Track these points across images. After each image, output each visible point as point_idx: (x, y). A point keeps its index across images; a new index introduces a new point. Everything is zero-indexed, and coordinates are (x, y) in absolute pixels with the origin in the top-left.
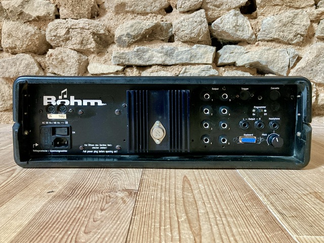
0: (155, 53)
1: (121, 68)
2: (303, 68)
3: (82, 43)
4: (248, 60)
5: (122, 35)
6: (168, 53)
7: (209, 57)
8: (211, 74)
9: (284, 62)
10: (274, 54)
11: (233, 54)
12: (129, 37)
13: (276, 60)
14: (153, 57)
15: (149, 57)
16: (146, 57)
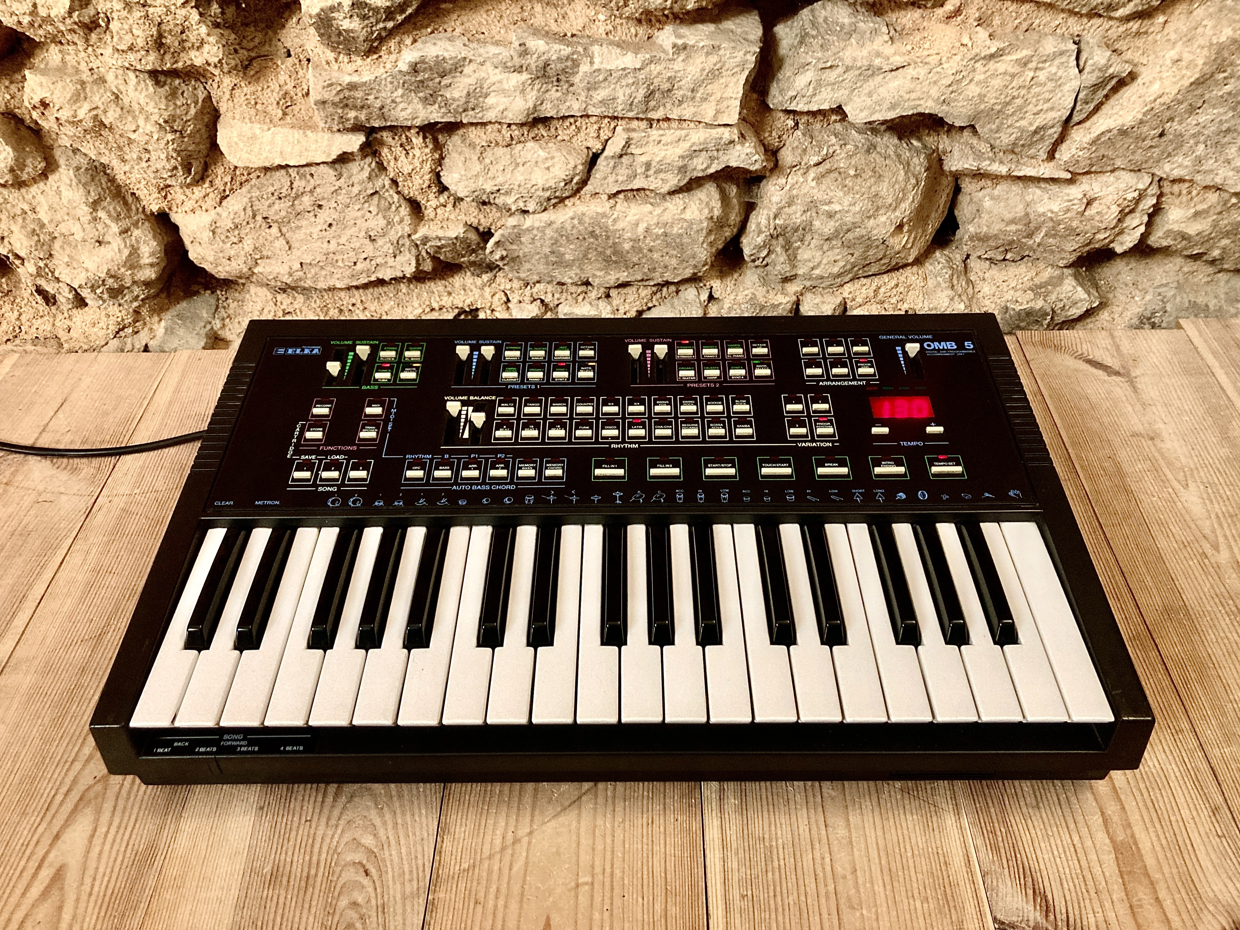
0: (494, 75)
1: (354, 142)
2: (1123, 133)
3: (159, 43)
5: (332, 9)
6: (551, 72)
11: (832, 76)
12: (364, 17)
14: (487, 95)
15: (468, 94)
16: (456, 95)
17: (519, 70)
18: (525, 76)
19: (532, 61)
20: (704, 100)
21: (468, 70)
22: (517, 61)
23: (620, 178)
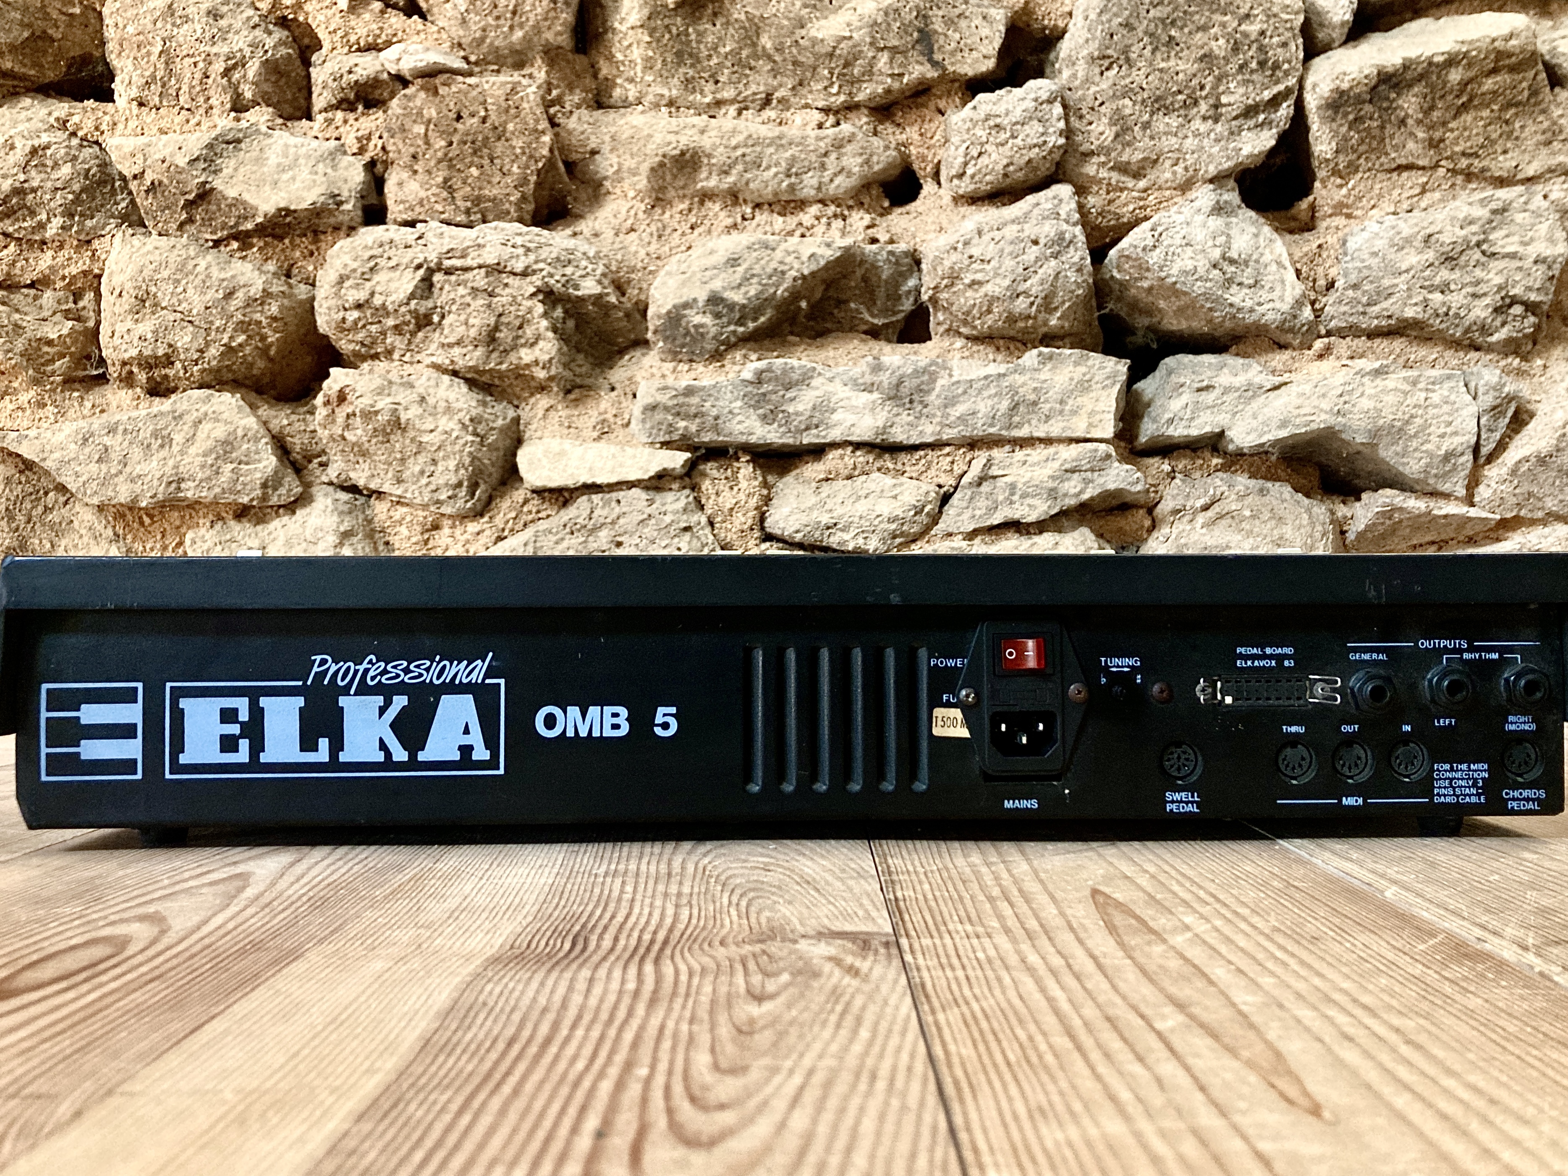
0: (840, 392)
1: (677, 459)
2: (1542, 461)
3: (491, 338)
4: (1284, 424)
5: (686, 305)
6: (905, 390)
7: (1101, 407)
8: (1111, 486)
9: (1455, 433)
10: (1406, 393)
11: (1209, 398)
12: (717, 316)
13: (1419, 421)
14: (834, 411)
15: (814, 408)
16: (800, 408)
17: (869, 388)
18: (876, 395)
19: (885, 378)
20: (1074, 413)
21: (815, 382)
22: (868, 379)
23: (978, 513)
